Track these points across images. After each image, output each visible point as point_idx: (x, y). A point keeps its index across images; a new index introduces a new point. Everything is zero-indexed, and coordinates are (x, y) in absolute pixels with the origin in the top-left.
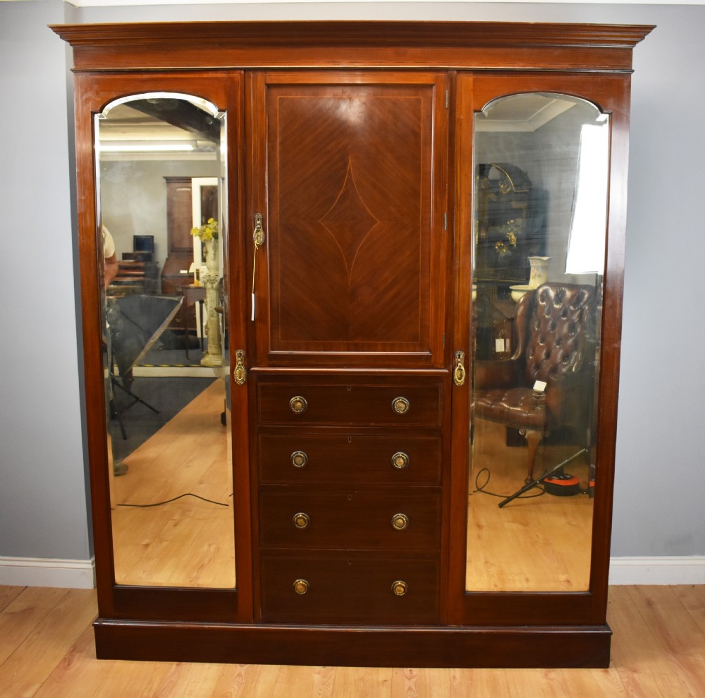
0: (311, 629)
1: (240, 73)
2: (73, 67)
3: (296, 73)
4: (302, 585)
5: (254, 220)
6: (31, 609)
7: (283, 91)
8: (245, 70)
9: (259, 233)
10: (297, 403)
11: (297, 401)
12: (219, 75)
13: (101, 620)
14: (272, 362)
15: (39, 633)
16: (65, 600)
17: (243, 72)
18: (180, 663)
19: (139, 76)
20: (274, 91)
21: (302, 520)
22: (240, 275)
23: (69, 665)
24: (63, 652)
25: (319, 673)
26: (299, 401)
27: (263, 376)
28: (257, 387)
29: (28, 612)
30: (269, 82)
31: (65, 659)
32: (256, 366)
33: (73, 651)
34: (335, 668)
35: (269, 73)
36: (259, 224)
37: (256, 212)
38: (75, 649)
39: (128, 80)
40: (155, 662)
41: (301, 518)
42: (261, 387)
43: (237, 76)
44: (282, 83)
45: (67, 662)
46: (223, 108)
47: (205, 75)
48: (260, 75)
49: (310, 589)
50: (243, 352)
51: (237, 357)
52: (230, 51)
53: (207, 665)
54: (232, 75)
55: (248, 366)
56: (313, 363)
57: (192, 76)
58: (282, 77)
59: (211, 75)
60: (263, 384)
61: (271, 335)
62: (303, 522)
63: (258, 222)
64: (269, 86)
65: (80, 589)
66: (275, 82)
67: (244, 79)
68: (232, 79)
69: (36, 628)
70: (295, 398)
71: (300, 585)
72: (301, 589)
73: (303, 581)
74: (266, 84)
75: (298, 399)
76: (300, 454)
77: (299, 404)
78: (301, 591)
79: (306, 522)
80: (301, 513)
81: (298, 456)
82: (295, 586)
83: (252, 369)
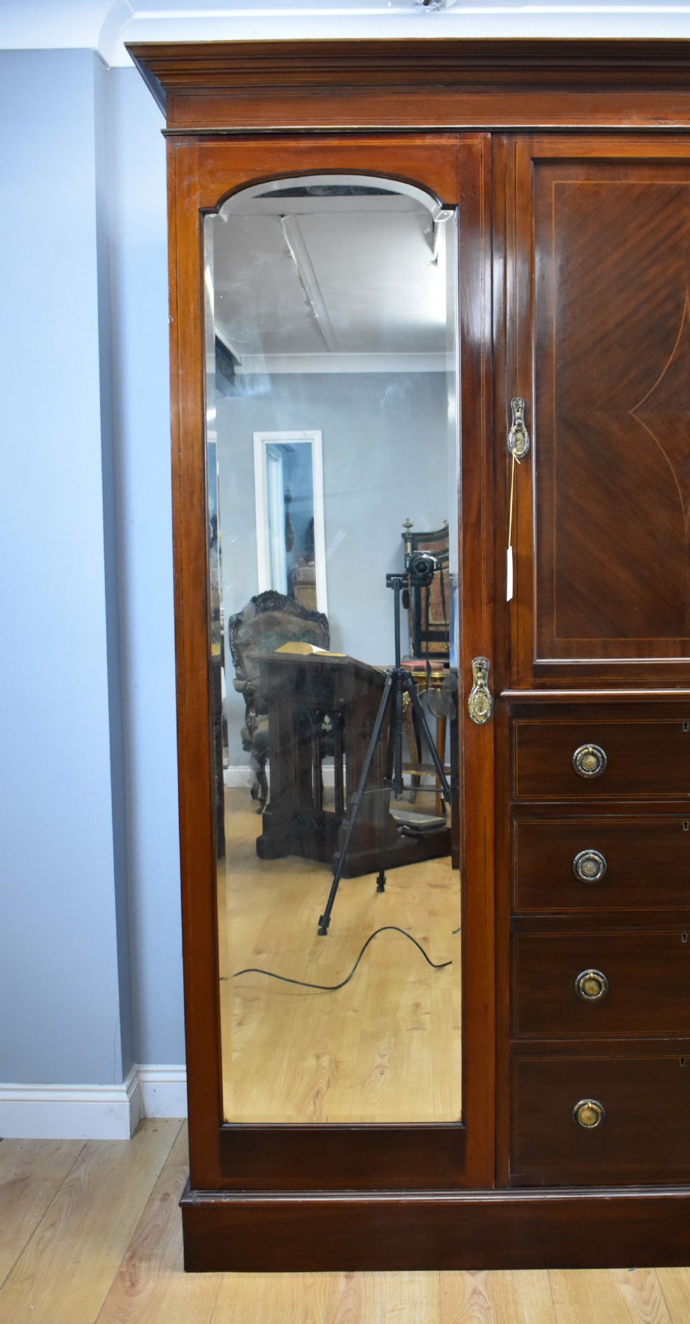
0: (607, 1196)
1: (485, 138)
2: (164, 127)
3: (589, 139)
4: (592, 1109)
5: (510, 410)
6: (22, 1180)
7: (562, 171)
8: (495, 132)
9: (519, 435)
10: (588, 758)
11: (586, 754)
12: (444, 141)
13: (195, 1193)
14: (540, 681)
15: (53, 1225)
16: (83, 1161)
17: (489, 135)
18: (351, 1273)
19: (291, 144)
20: (547, 172)
21: (593, 984)
22: (483, 513)
23: (133, 1285)
24: (114, 1260)
25: (627, 1282)
26: (593, 754)
27: (524, 707)
28: (511, 727)
29: (20, 1186)
30: (538, 154)
31: (121, 1275)
32: (510, 688)
33: (132, 1257)
34: (652, 1270)
35: (536, 139)
36: (519, 418)
37: (512, 396)
38: (135, 1254)
39: (269, 150)
40: (301, 1274)
41: (591, 982)
42: (520, 727)
43: (478, 142)
44: (562, 156)
45: (128, 1279)
46: (452, 201)
47: (418, 142)
48: (520, 142)
49: (607, 1118)
50: (486, 663)
51: (475, 670)
52: (465, 97)
53: (405, 1275)
54: (468, 141)
55: (496, 686)
56: (620, 679)
57: (394, 142)
58: (561, 146)
59: (429, 141)
60: (523, 722)
61: (539, 627)
62: (596, 987)
63: (518, 414)
64: (539, 162)
65: (104, 1141)
66: (549, 154)
67: (491, 148)
68: (469, 149)
69: (43, 1216)
70: (585, 746)
71: (588, 1111)
72: (589, 1118)
73: (594, 1101)
74: (533, 159)
75: (591, 749)
76: (592, 855)
77: (592, 759)
78: (589, 1123)
79: (600, 988)
80: (592, 971)
81: (589, 859)
82: (576, 1113)
83: (504, 693)
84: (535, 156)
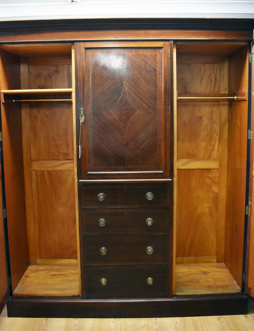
0: (109, 301)
3: (99, 43)
5: (80, 111)
7: (93, 51)
8: (75, 41)
9: (82, 117)
14: (89, 177)
18: (47, 318)
20: (89, 51)
25: (113, 322)
27: (85, 184)
28: (82, 189)
34: (120, 319)
35: (86, 43)
36: (82, 113)
37: (81, 107)
41: (103, 250)
42: (84, 189)
44: (92, 47)
48: (82, 44)
49: (108, 283)
52: (68, 33)
55: (78, 179)
56: (108, 177)
58: (92, 45)
61: (88, 164)
62: (104, 252)
63: (82, 112)
66: (89, 47)
70: (100, 194)
71: (103, 281)
72: (104, 283)
73: (105, 279)
74: (85, 48)
75: (101, 194)
76: (102, 220)
77: (102, 197)
78: (104, 284)
79: (106, 252)
80: (103, 248)
81: (102, 221)
82: (101, 281)
83: (80, 181)
84: (85, 47)
